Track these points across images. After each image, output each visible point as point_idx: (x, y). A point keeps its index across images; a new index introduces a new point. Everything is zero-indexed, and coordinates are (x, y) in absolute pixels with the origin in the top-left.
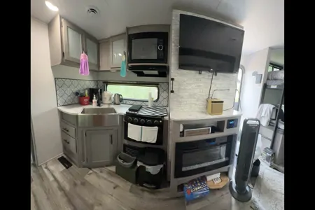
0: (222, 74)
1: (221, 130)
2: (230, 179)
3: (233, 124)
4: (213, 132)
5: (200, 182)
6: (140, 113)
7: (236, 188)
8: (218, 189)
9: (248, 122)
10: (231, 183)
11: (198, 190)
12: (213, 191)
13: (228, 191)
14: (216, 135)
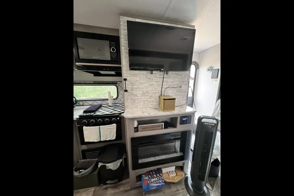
0: (173, 72)
1: (174, 126)
2: (185, 175)
3: (186, 121)
4: (166, 127)
5: (156, 174)
6: (98, 113)
7: (192, 186)
8: (174, 183)
9: (203, 120)
10: (186, 179)
11: (154, 182)
12: (168, 184)
13: (184, 186)
14: (170, 130)
